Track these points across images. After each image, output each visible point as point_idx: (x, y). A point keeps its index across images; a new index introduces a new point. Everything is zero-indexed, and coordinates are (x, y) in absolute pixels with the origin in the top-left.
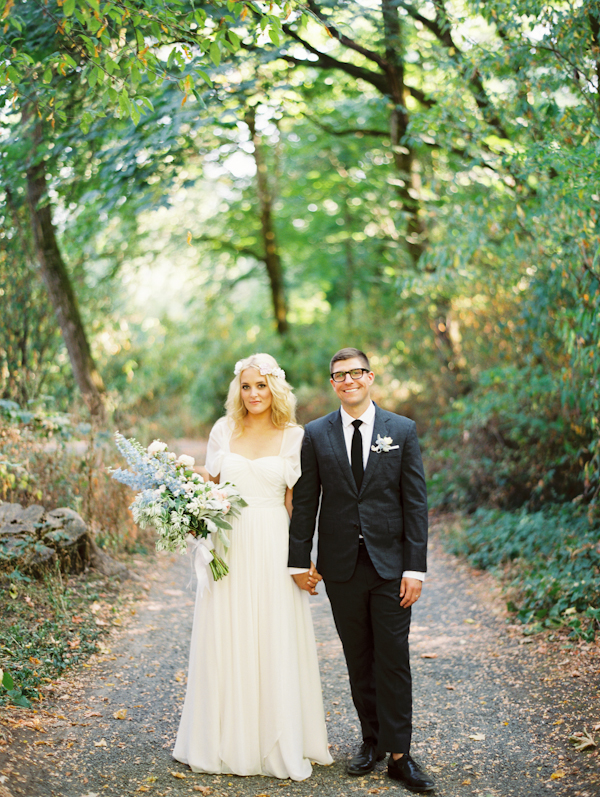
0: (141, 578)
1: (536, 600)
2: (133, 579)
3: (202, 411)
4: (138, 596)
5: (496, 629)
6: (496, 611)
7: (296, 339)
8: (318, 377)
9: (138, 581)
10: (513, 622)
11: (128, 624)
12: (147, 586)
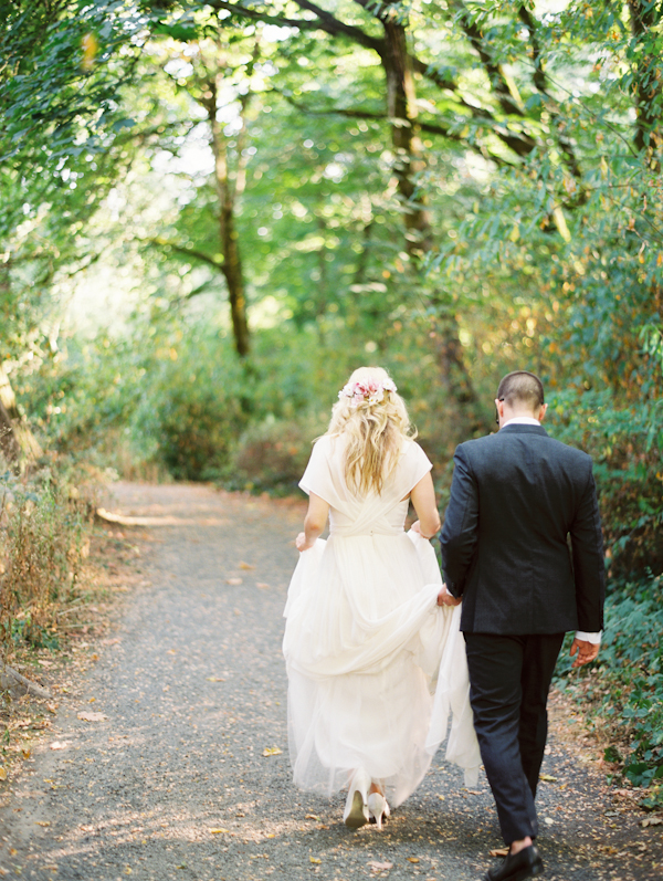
0: (46, 691)
1: (652, 747)
2: (33, 694)
3: (144, 447)
4: (38, 723)
5: (595, 795)
6: (585, 759)
7: (258, 362)
8: (288, 406)
9: (41, 697)
10: (618, 782)
11: (17, 776)
12: (52, 707)
